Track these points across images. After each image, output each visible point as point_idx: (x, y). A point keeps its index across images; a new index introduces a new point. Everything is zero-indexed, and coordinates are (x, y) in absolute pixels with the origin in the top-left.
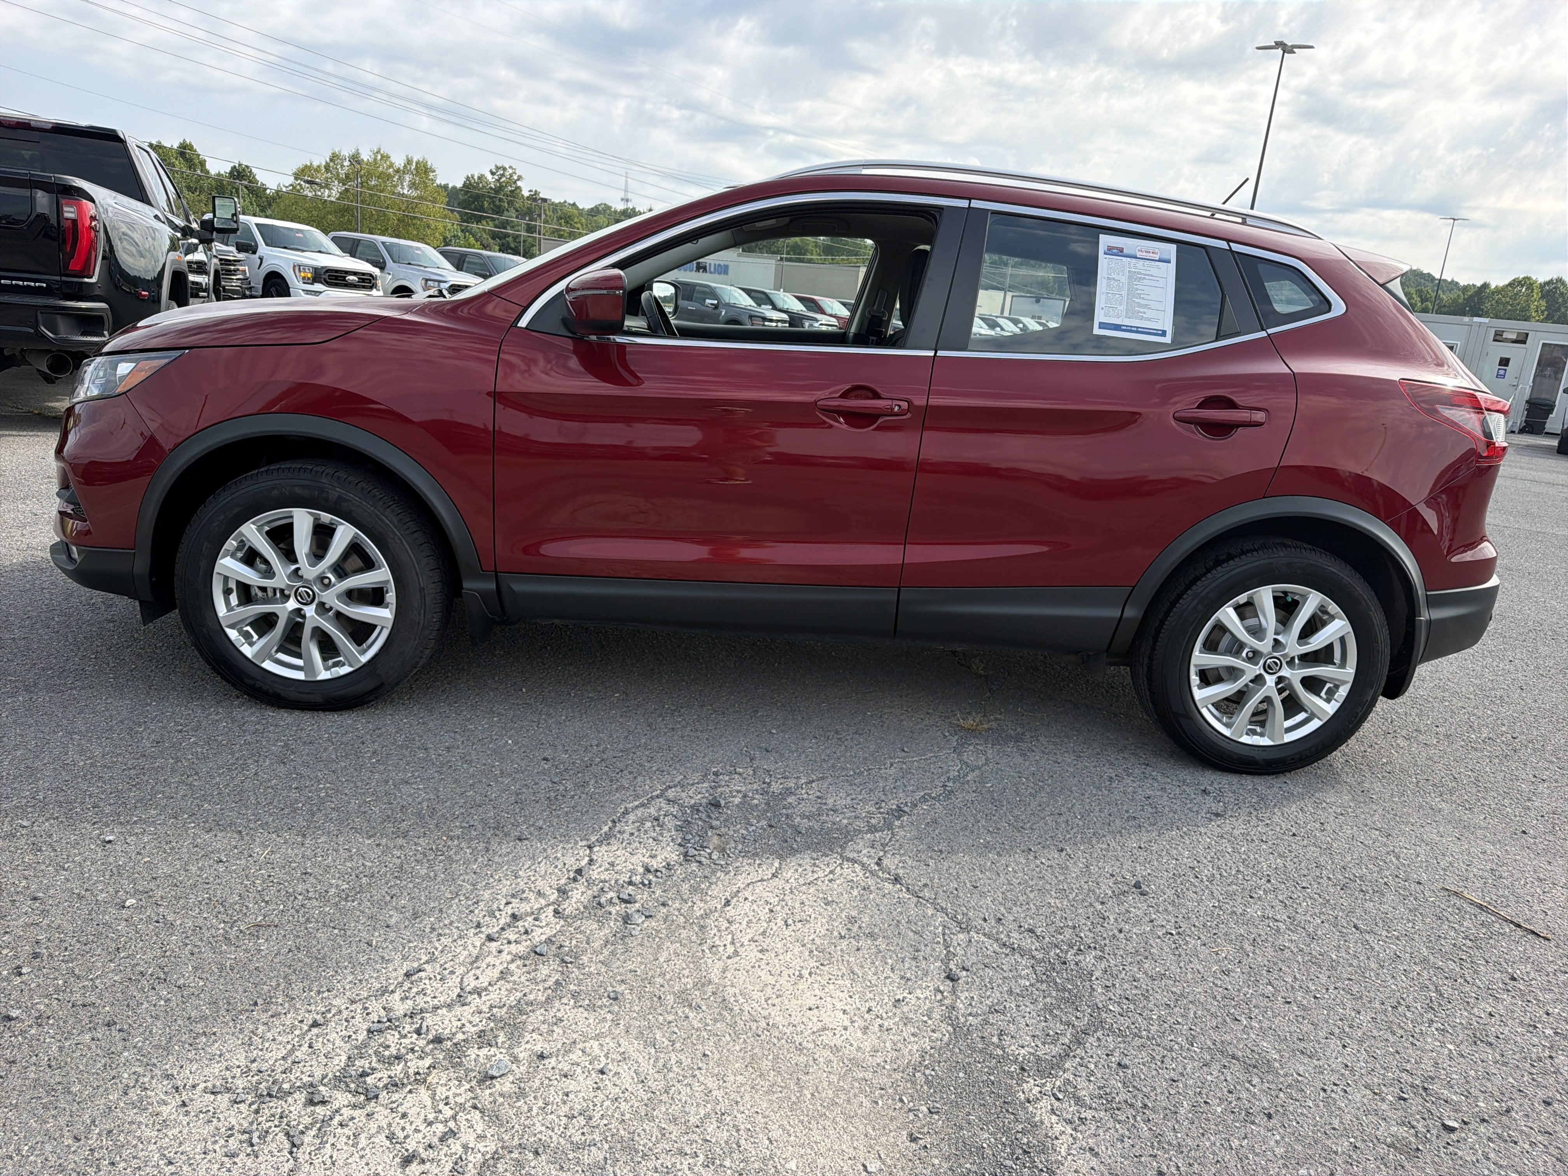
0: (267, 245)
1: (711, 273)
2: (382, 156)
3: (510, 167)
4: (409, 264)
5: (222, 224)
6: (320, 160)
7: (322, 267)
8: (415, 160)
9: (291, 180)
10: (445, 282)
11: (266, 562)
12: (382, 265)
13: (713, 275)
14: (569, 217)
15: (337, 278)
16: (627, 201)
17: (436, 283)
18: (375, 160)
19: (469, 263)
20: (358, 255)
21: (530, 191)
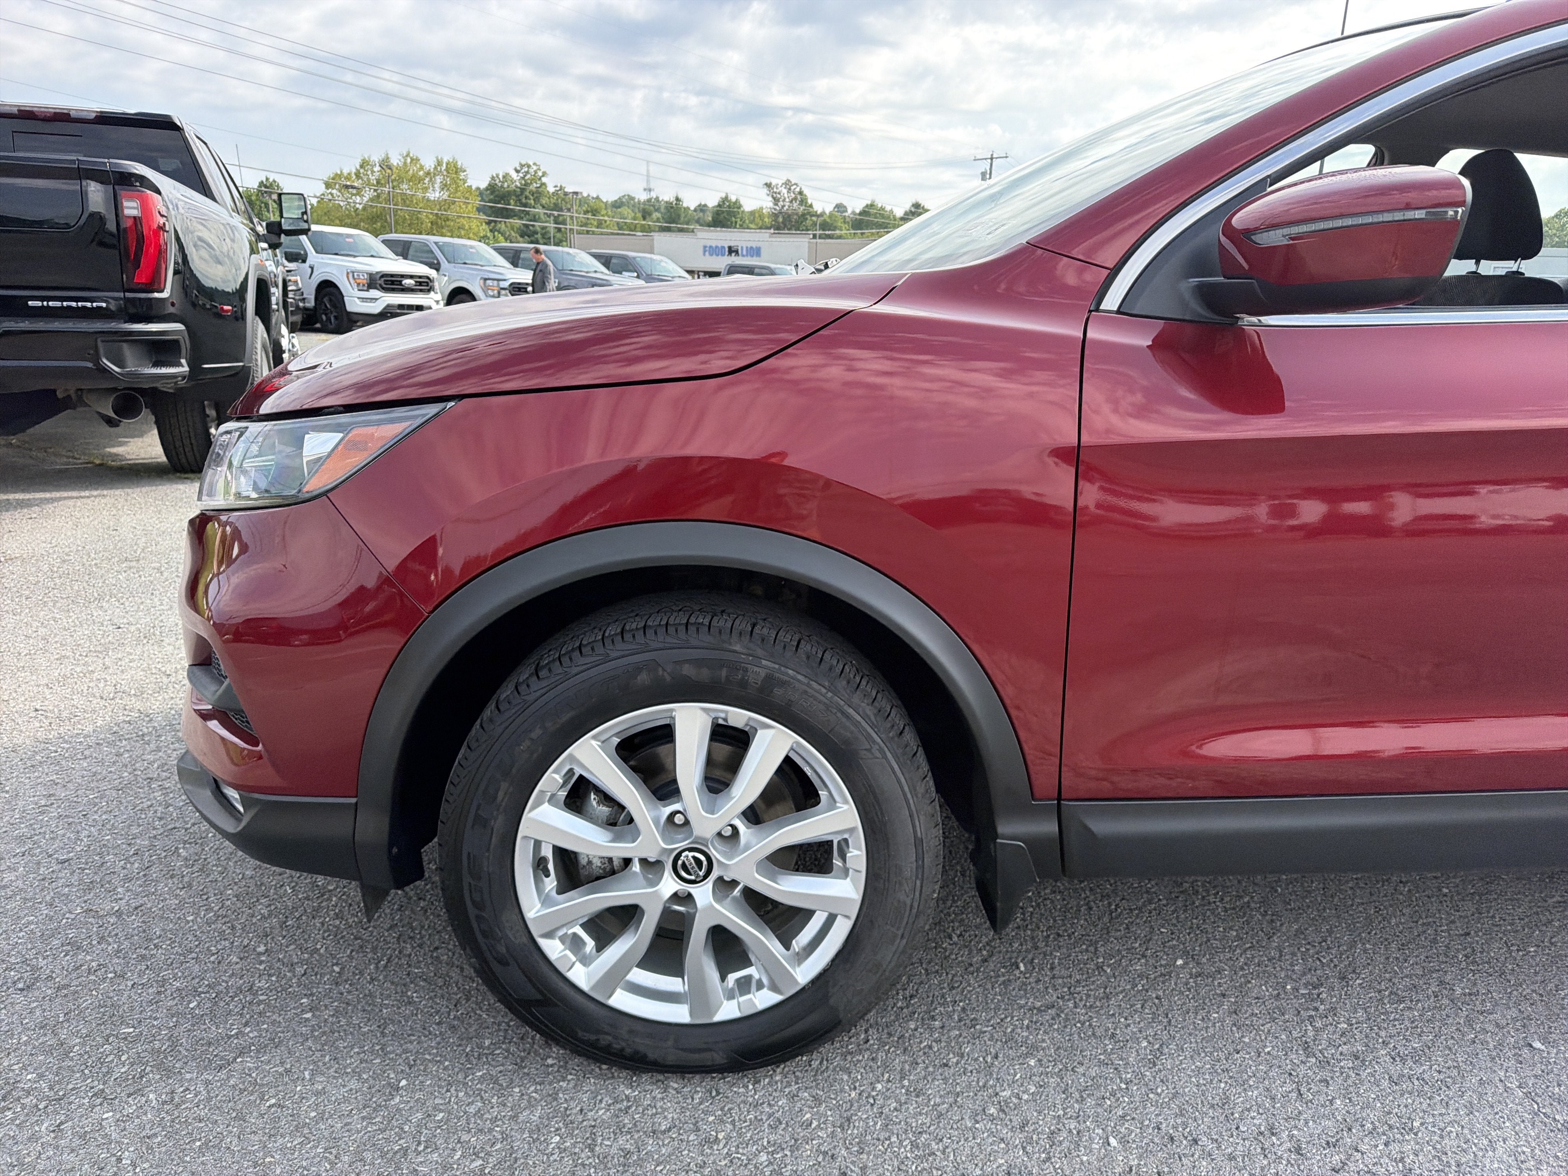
0: (317, 252)
1: (743, 256)
2: (412, 160)
3: (535, 164)
4: (465, 263)
5: (290, 225)
6: (350, 167)
7: (377, 273)
8: (445, 161)
9: (320, 189)
10: (505, 280)
11: (607, 798)
12: (437, 267)
13: (745, 258)
14: (596, 210)
15: (393, 283)
16: (650, 190)
17: (496, 282)
18: (405, 163)
19: (524, 259)
20: (410, 257)
21: (556, 186)
